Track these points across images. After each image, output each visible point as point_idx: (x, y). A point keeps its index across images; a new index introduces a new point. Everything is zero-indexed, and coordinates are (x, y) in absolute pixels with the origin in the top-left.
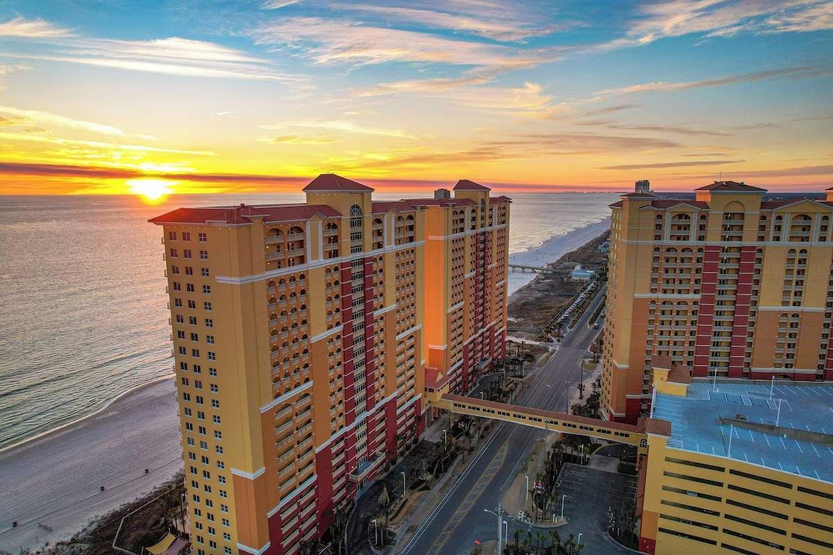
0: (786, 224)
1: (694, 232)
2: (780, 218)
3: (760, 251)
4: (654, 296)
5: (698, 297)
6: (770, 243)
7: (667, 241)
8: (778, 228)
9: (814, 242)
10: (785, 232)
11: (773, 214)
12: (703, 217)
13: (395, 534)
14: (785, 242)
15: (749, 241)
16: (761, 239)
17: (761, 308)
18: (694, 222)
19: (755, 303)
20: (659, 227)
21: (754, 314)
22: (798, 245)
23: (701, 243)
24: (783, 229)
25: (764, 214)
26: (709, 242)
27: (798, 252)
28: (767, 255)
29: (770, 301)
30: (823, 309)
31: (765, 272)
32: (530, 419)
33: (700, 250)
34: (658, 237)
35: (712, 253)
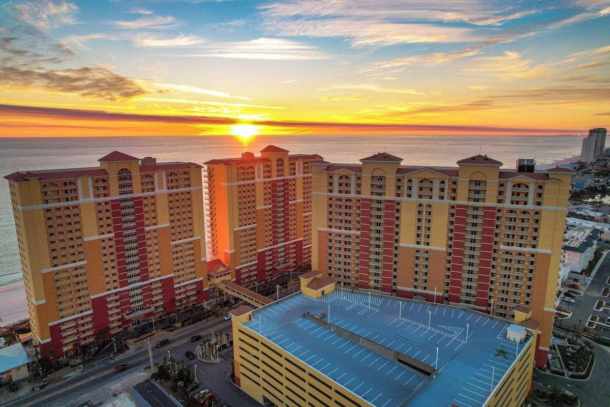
0: (415, 185)
1: (353, 188)
2: (410, 181)
3: (398, 204)
4: (330, 230)
5: (359, 233)
6: (404, 199)
7: (336, 194)
8: (410, 188)
9: (436, 200)
10: (415, 191)
11: (406, 178)
12: (359, 178)
13: (129, 349)
14: (415, 198)
15: (390, 195)
16: (398, 195)
17: (401, 244)
18: (353, 181)
19: (397, 241)
20: (331, 184)
21: (396, 248)
22: (425, 201)
23: (358, 196)
24: (413, 189)
25: (399, 178)
26: (363, 196)
27: (425, 206)
28: (403, 207)
29: (407, 240)
30: (444, 249)
31: (402, 219)
32: (255, 301)
33: (358, 201)
34: (331, 191)
35: (366, 204)
